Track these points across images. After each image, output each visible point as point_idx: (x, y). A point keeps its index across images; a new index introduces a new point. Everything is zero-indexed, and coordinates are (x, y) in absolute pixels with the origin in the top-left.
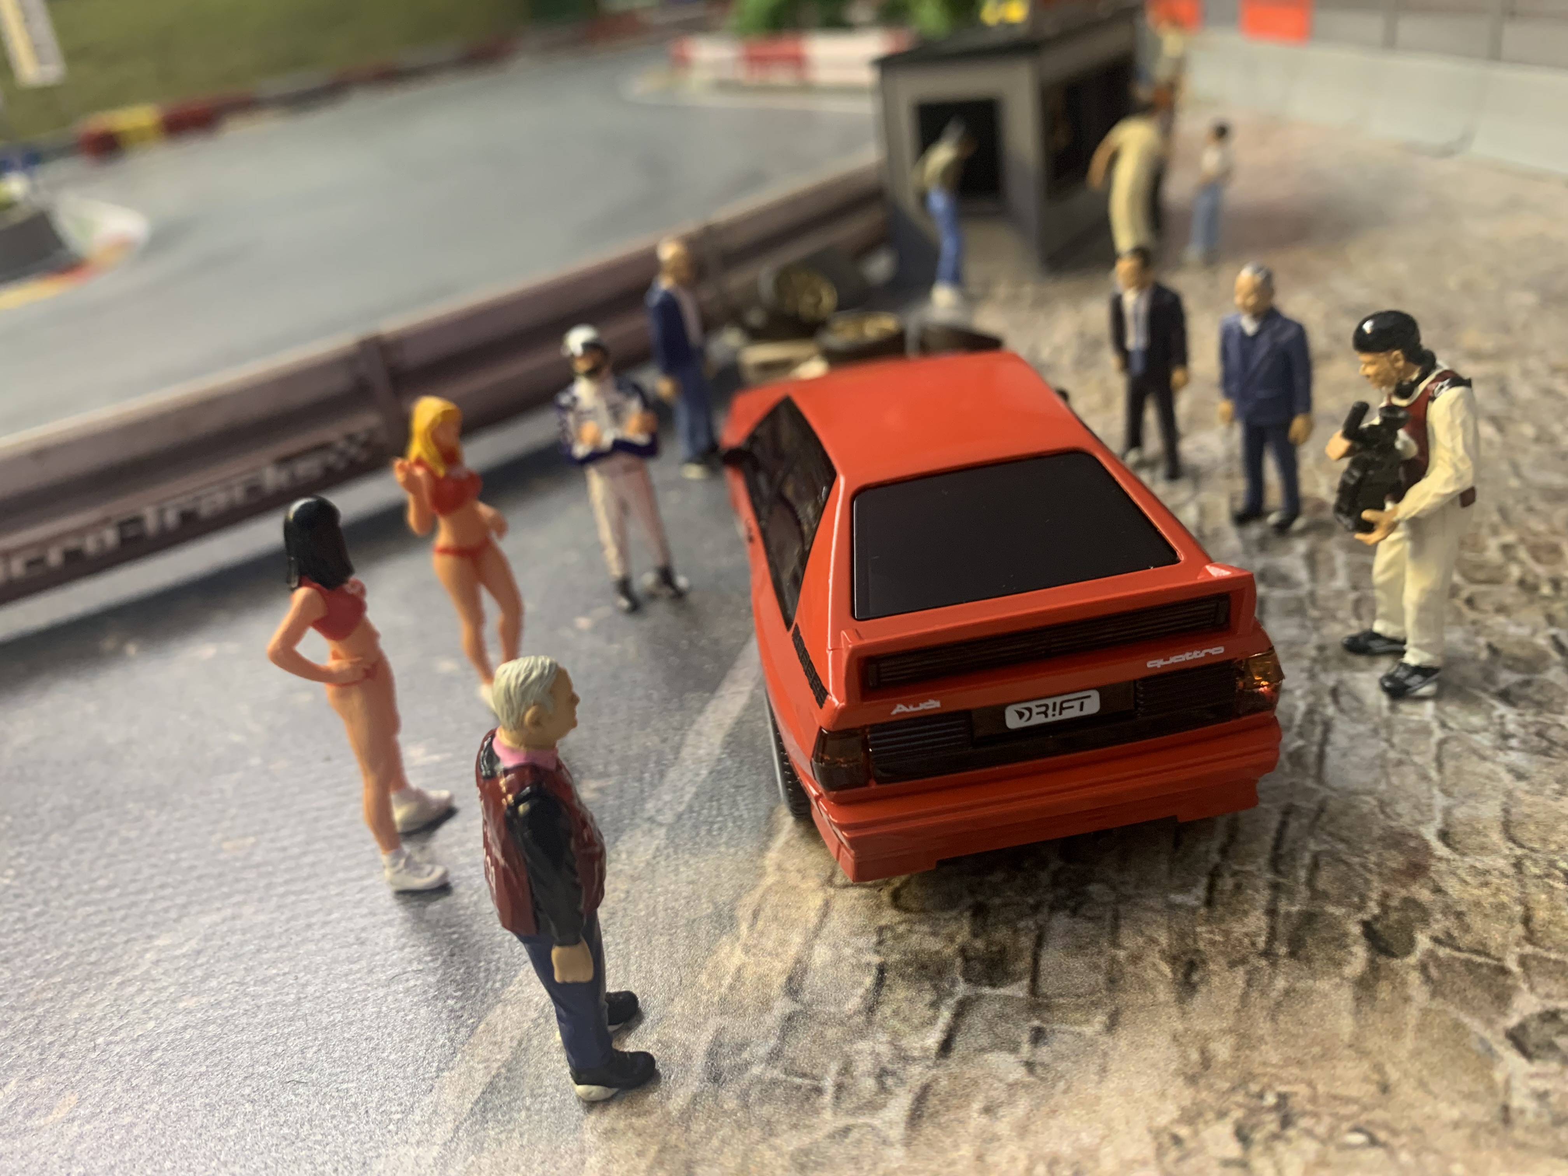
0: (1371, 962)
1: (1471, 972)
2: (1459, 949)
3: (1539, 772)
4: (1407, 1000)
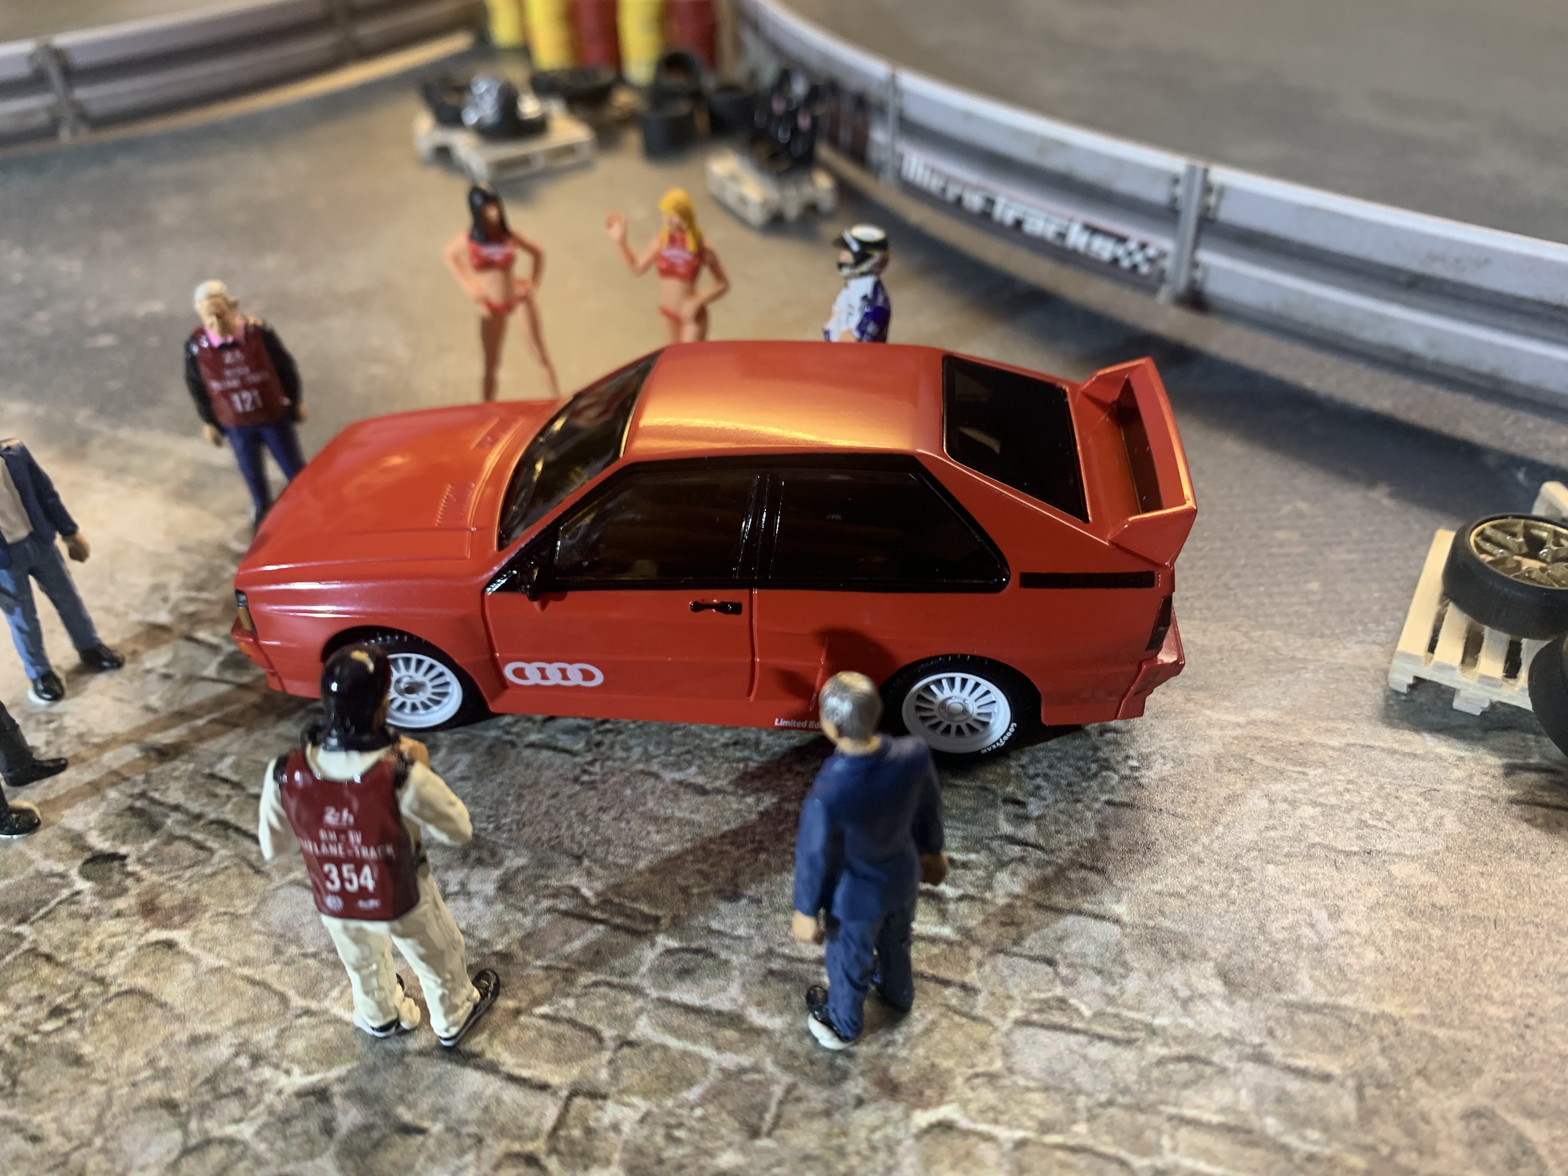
0: (90, 849)
1: (37, 901)
2: (60, 903)
3: (190, 1061)
4: (47, 856)
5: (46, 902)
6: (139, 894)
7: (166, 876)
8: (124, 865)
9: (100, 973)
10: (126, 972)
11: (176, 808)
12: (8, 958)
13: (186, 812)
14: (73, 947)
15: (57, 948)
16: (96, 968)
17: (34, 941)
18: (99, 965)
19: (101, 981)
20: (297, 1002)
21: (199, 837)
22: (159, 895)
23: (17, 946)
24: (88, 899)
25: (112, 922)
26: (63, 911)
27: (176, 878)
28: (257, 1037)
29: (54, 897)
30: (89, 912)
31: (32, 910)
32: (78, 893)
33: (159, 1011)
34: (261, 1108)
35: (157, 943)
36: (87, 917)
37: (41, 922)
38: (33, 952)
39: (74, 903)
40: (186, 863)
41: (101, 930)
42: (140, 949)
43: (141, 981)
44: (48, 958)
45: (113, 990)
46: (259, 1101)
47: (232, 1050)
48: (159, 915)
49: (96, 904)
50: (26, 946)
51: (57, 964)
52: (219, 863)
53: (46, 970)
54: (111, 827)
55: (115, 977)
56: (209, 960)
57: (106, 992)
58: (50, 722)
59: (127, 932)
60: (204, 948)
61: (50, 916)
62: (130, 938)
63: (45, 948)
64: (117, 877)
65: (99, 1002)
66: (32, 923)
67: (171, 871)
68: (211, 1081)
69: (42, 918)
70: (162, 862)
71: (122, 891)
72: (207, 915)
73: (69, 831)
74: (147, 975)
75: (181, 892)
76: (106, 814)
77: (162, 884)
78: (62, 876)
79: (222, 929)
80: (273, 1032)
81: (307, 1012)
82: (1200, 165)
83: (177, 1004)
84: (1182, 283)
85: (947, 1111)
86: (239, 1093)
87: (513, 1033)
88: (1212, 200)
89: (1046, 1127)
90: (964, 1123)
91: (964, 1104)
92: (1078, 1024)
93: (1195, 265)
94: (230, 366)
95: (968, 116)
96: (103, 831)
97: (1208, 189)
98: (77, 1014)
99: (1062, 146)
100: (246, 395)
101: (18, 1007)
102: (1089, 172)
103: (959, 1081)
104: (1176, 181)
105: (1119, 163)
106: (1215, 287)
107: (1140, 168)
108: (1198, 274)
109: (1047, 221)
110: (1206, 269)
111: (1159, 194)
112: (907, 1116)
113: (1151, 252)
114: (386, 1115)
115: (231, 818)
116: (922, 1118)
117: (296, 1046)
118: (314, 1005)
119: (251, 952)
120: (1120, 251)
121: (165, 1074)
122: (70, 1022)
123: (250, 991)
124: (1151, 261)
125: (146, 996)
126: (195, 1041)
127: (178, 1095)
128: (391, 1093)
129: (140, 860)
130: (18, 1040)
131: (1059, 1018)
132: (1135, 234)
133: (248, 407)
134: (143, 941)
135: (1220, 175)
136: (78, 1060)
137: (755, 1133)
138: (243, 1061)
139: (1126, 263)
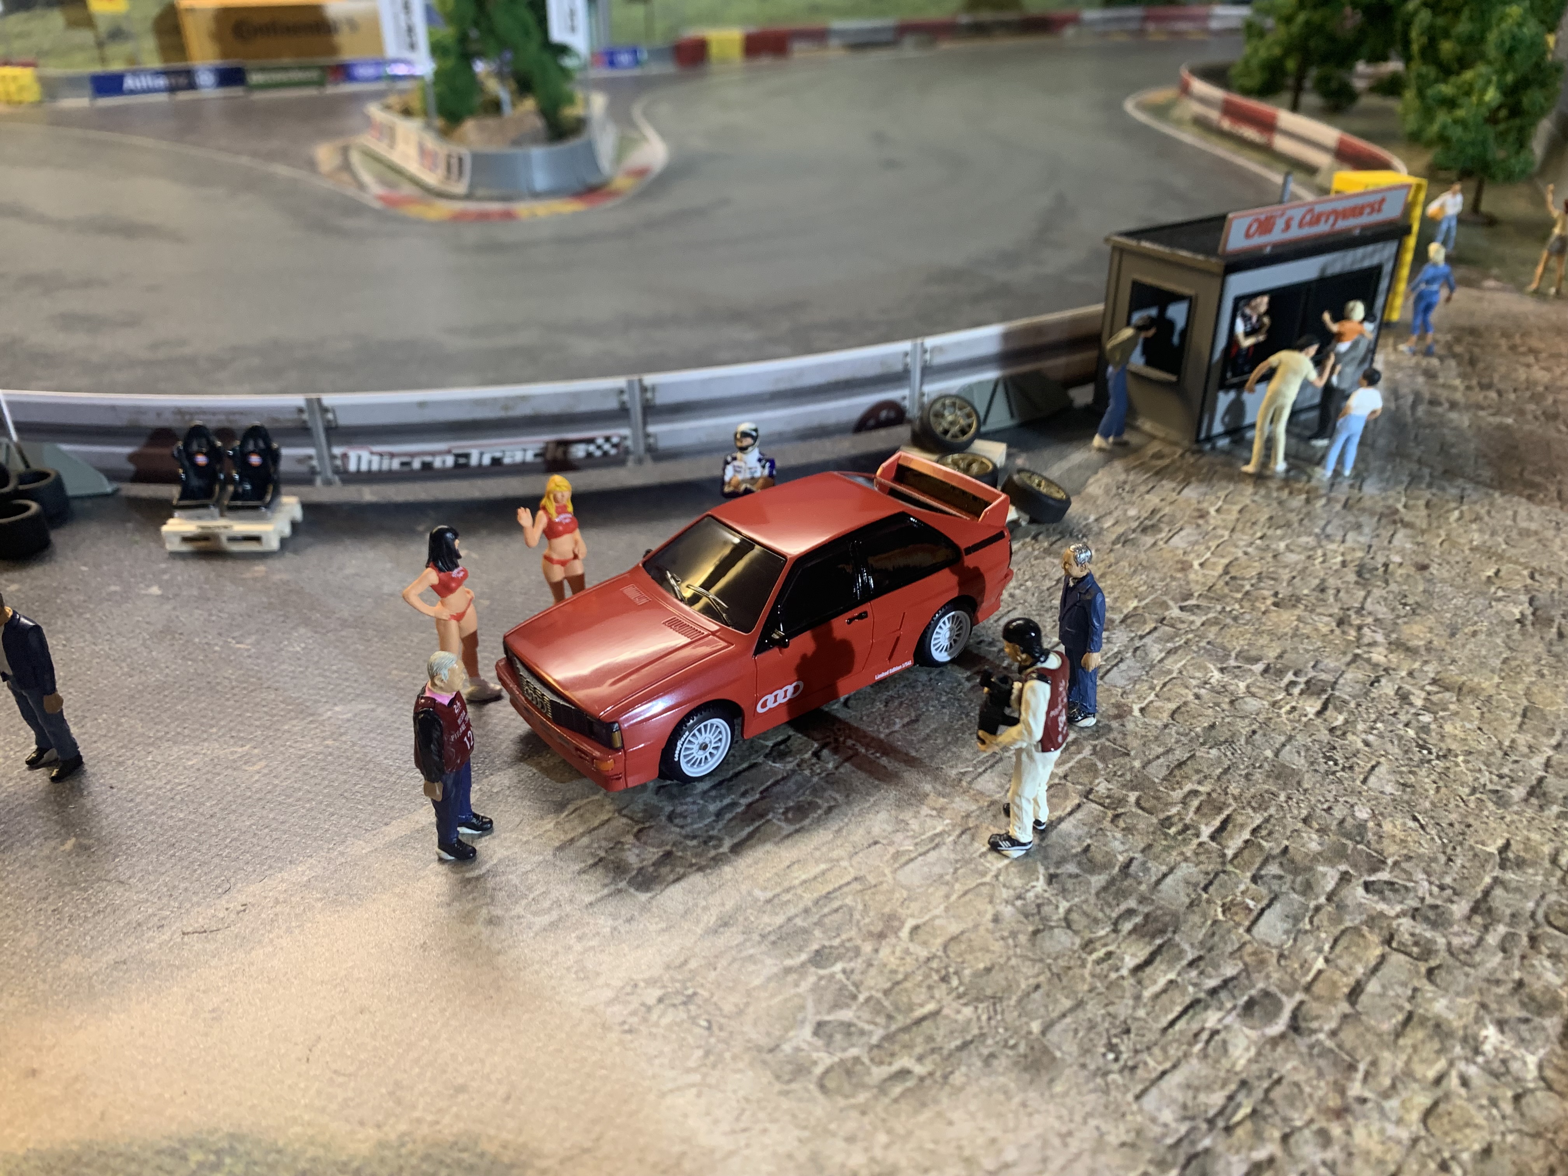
0: (803, 963)
1: (840, 990)
2: (848, 979)
3: (1009, 923)
4: (797, 986)
6: (863, 940)
7: (854, 927)
8: (831, 947)
10: (928, 948)
11: (789, 920)
13: (796, 916)
21: (826, 910)
22: (869, 931)
23: (878, 998)
24: (852, 965)
25: (881, 953)
26: (858, 976)
27: (858, 922)
28: (1005, 896)
29: (841, 981)
30: (865, 965)
31: (847, 992)
32: (844, 970)
33: (967, 934)
35: (911, 933)
36: (870, 965)
37: (862, 987)
38: (888, 990)
39: (853, 970)
40: (847, 918)
41: (885, 959)
42: (911, 941)
43: (939, 941)
44: (898, 982)
45: (940, 954)
46: (1047, 899)
47: (1009, 907)
48: (887, 932)
49: (860, 961)
50: (880, 994)
51: (905, 978)
52: (856, 903)
53: (908, 983)
54: (787, 953)
55: (930, 953)
56: (938, 912)
57: (940, 956)
58: (635, 986)
59: (894, 947)
60: (926, 913)
61: (859, 982)
62: (900, 945)
63: (888, 984)
64: (841, 950)
65: (947, 959)
66: (861, 991)
67: (850, 925)
68: (1026, 915)
69: (858, 986)
70: (838, 929)
71: (856, 948)
72: (900, 910)
73: (776, 974)
74: (935, 938)
75: (873, 921)
76: (771, 956)
77: (860, 930)
78: (821, 978)
79: (915, 905)
80: (1004, 890)
81: (996, 878)
82: (635, 378)
83: (965, 926)
84: (641, 449)
85: (1136, 707)
86: (1039, 906)
88: (649, 395)
90: (1142, 705)
91: (1134, 702)
93: (647, 436)
96: (788, 957)
97: (644, 389)
98: (951, 970)
99: (524, 398)
102: (554, 408)
103: (1124, 700)
104: (621, 392)
105: (576, 395)
107: (593, 393)
108: (651, 440)
109: (525, 450)
110: (655, 436)
111: (612, 404)
112: (1134, 716)
113: (615, 440)
115: (817, 895)
116: (1136, 713)
117: (1017, 882)
118: (992, 874)
119: (941, 894)
120: (592, 448)
121: (1014, 934)
123: (970, 896)
124: (615, 446)
125: (952, 939)
126: (996, 920)
127: (1031, 929)
129: (830, 939)
130: (959, 997)
132: (599, 434)
134: (906, 940)
135: (649, 379)
138: (1019, 903)
139: (598, 453)
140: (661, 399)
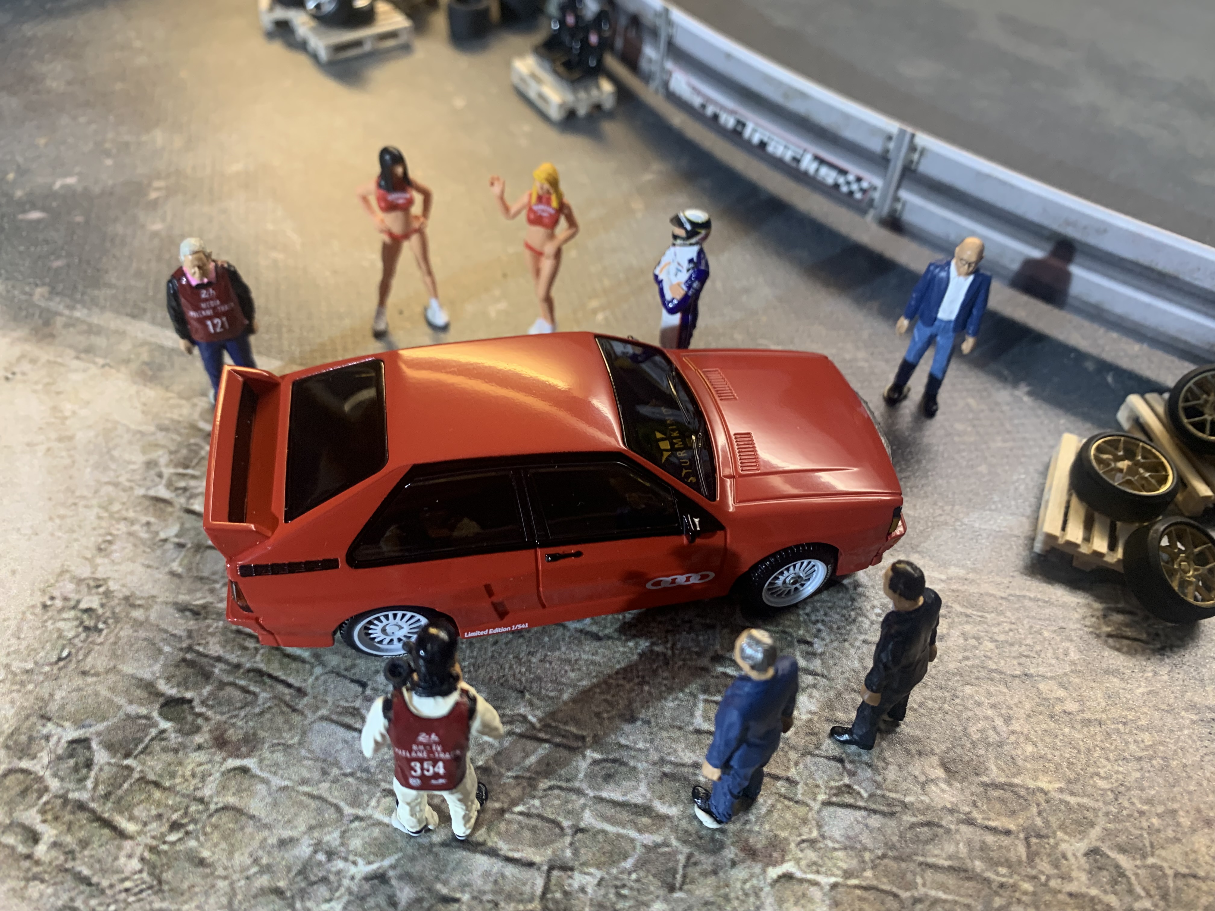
0: (162, 695)
1: (134, 739)
2: (152, 740)
3: (283, 858)
4: (131, 702)
5: (141, 740)
6: (210, 731)
7: (227, 716)
8: (192, 708)
9: (199, 794)
10: (218, 793)
11: (219, 659)
12: (126, 786)
13: (227, 662)
14: (173, 775)
15: (160, 776)
16: (195, 790)
17: (141, 771)
18: (196, 789)
19: (201, 801)
20: (348, 810)
21: (243, 683)
22: (226, 731)
23: (129, 776)
24: (173, 735)
25: (196, 754)
26: (157, 747)
27: (236, 716)
28: (327, 838)
29: (146, 735)
30: (176, 746)
31: (132, 746)
32: (163, 731)
33: (251, 822)
34: (342, 890)
35: (235, 769)
36: (176, 751)
37: (142, 756)
38: (143, 779)
39: (163, 739)
40: (239, 705)
41: (190, 760)
42: (223, 774)
43: (231, 800)
44: (157, 784)
45: (212, 807)
46: (340, 885)
47: (311, 849)
48: (230, 747)
49: (180, 740)
50: (136, 775)
51: (165, 789)
52: (264, 704)
53: (157, 794)
54: (173, 676)
55: (211, 797)
56: (277, 782)
57: (207, 809)
58: (98, 586)
59: (210, 761)
60: (270, 772)
61: (148, 751)
62: (213, 766)
63: (152, 777)
64: (190, 718)
65: (205, 816)
66: (136, 757)
67: (229, 712)
68: (302, 872)
69: (142, 752)
70: (220, 704)
71: (197, 729)
72: (266, 746)
73: (141, 680)
74: (234, 794)
75: (242, 728)
76: (165, 665)
77: (225, 722)
78: (147, 717)
79: (279, 757)
81: (357, 818)
82: (910, 130)
83: (263, 815)
84: (885, 210)
85: (788, 867)
86: (324, 880)
87: (503, 826)
88: (916, 157)
89: (848, 874)
90: (799, 874)
91: (798, 861)
92: (861, 803)
93: (896, 199)
94: (206, 300)
95: (728, 56)
96: (168, 679)
97: (913, 148)
98: (191, 827)
99: (803, 95)
100: (217, 321)
101: (145, 824)
102: (823, 119)
103: (793, 846)
104: (890, 138)
105: (847, 117)
106: (909, 217)
107: (862, 123)
108: (899, 206)
110: (904, 204)
111: (876, 145)
112: (764, 871)
114: (430, 890)
115: (262, 666)
116: (774, 872)
117: (356, 843)
118: (360, 813)
119: (306, 774)
121: (267, 869)
122: (187, 833)
123: (313, 804)
125: (238, 811)
126: (283, 843)
127: (282, 884)
128: (429, 875)
129: (203, 703)
130: (153, 849)
131: (849, 799)
132: (854, 170)
133: (218, 330)
134: (223, 768)
135: (923, 139)
136: (201, 862)
137: (672, 889)
138: (321, 857)
140: (926, 167)
